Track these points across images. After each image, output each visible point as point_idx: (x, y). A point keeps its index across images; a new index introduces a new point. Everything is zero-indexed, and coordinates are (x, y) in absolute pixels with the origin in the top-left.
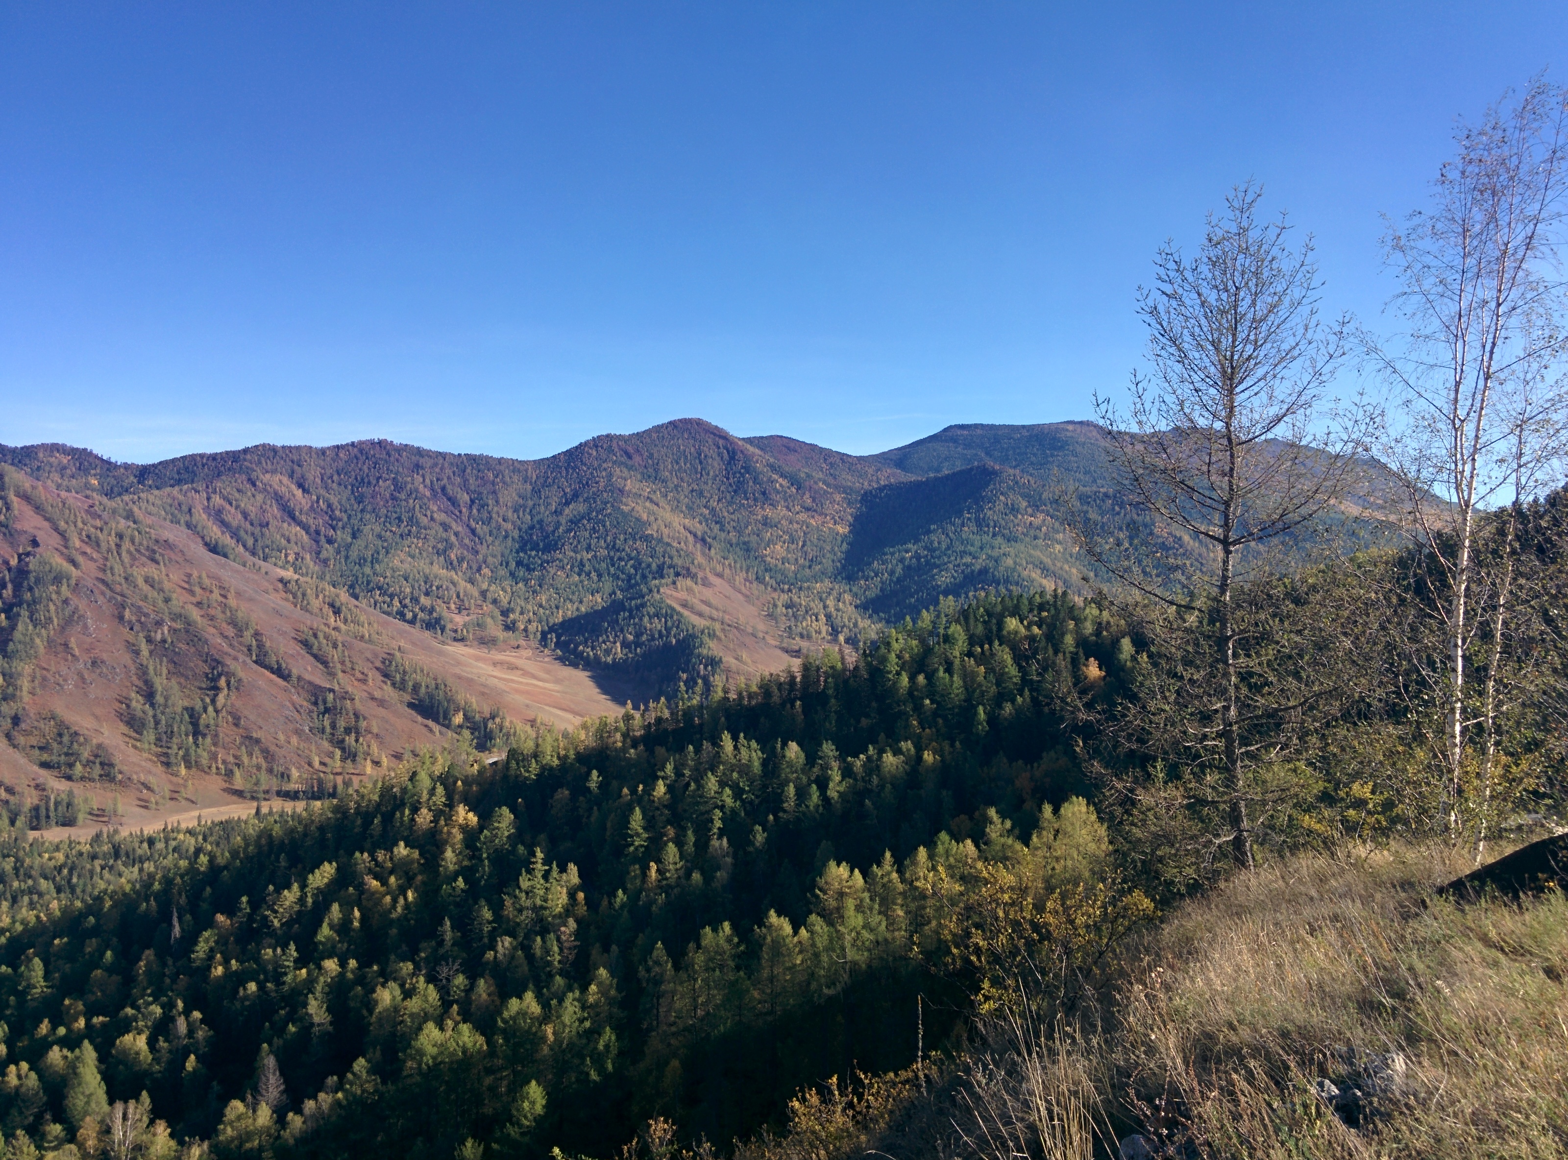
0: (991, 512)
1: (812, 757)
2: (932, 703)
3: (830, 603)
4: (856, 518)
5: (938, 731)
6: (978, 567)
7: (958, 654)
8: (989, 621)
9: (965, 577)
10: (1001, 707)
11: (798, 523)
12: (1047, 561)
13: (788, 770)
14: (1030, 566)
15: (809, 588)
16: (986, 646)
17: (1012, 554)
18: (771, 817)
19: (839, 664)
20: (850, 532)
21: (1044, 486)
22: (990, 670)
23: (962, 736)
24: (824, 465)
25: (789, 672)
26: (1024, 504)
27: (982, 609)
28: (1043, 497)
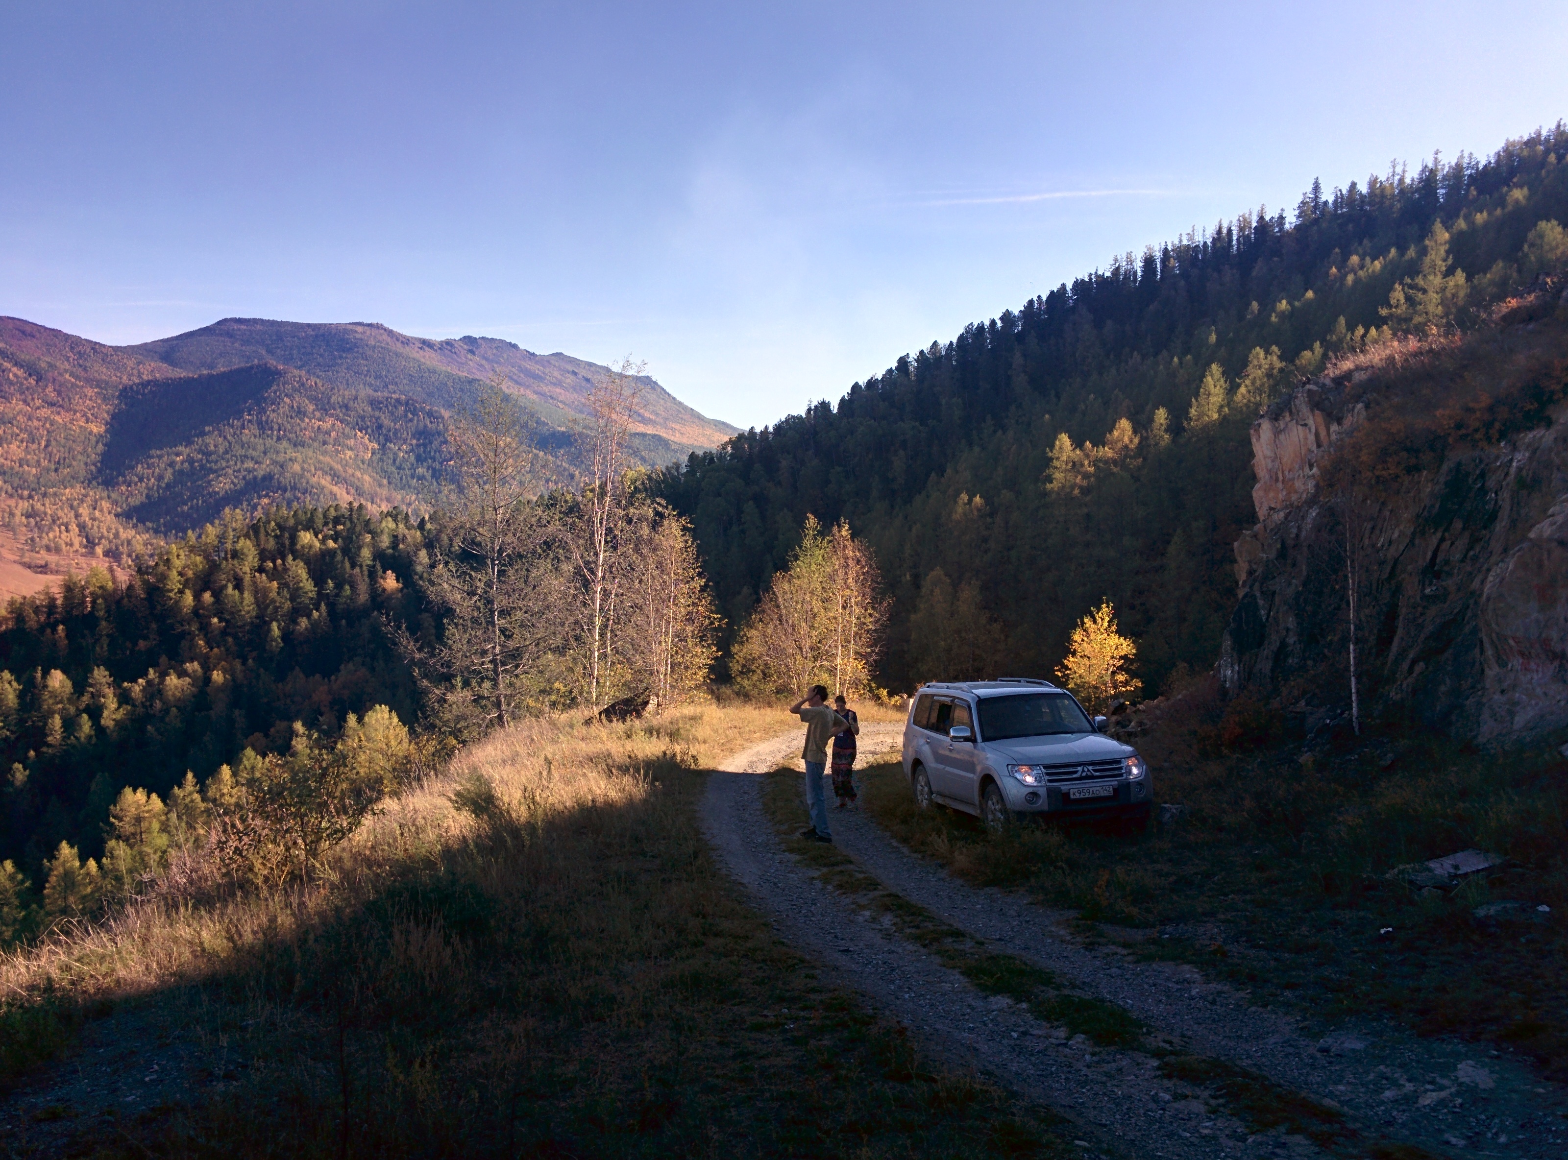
0: (275, 415)
1: (80, 685)
2: (220, 621)
3: (84, 511)
4: (114, 416)
5: (227, 650)
6: (262, 473)
7: (248, 571)
8: (282, 535)
9: (248, 483)
10: (296, 623)
11: (39, 419)
12: (338, 467)
13: (51, 701)
14: (319, 473)
15: (55, 494)
16: (279, 561)
17: (300, 459)
18: (32, 753)
19: (110, 583)
20: (106, 431)
21: (332, 389)
22: (283, 585)
23: (254, 654)
24: (70, 354)
25: (47, 593)
26: (311, 407)
27: (273, 524)
28: (332, 401)
